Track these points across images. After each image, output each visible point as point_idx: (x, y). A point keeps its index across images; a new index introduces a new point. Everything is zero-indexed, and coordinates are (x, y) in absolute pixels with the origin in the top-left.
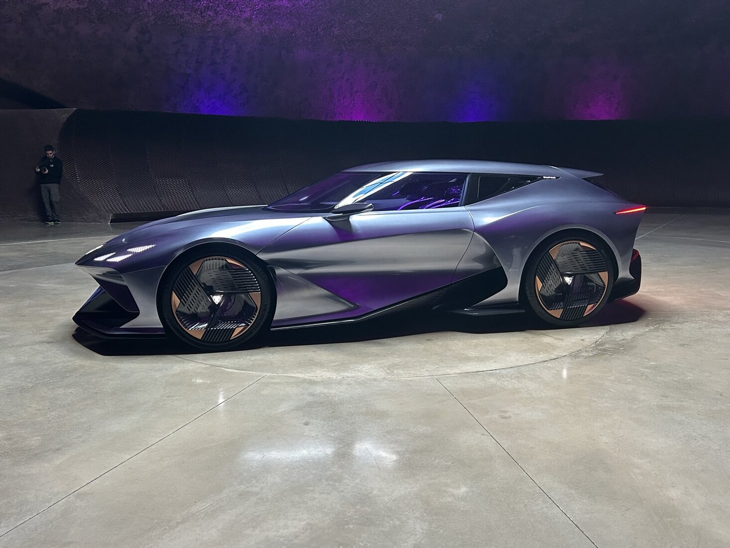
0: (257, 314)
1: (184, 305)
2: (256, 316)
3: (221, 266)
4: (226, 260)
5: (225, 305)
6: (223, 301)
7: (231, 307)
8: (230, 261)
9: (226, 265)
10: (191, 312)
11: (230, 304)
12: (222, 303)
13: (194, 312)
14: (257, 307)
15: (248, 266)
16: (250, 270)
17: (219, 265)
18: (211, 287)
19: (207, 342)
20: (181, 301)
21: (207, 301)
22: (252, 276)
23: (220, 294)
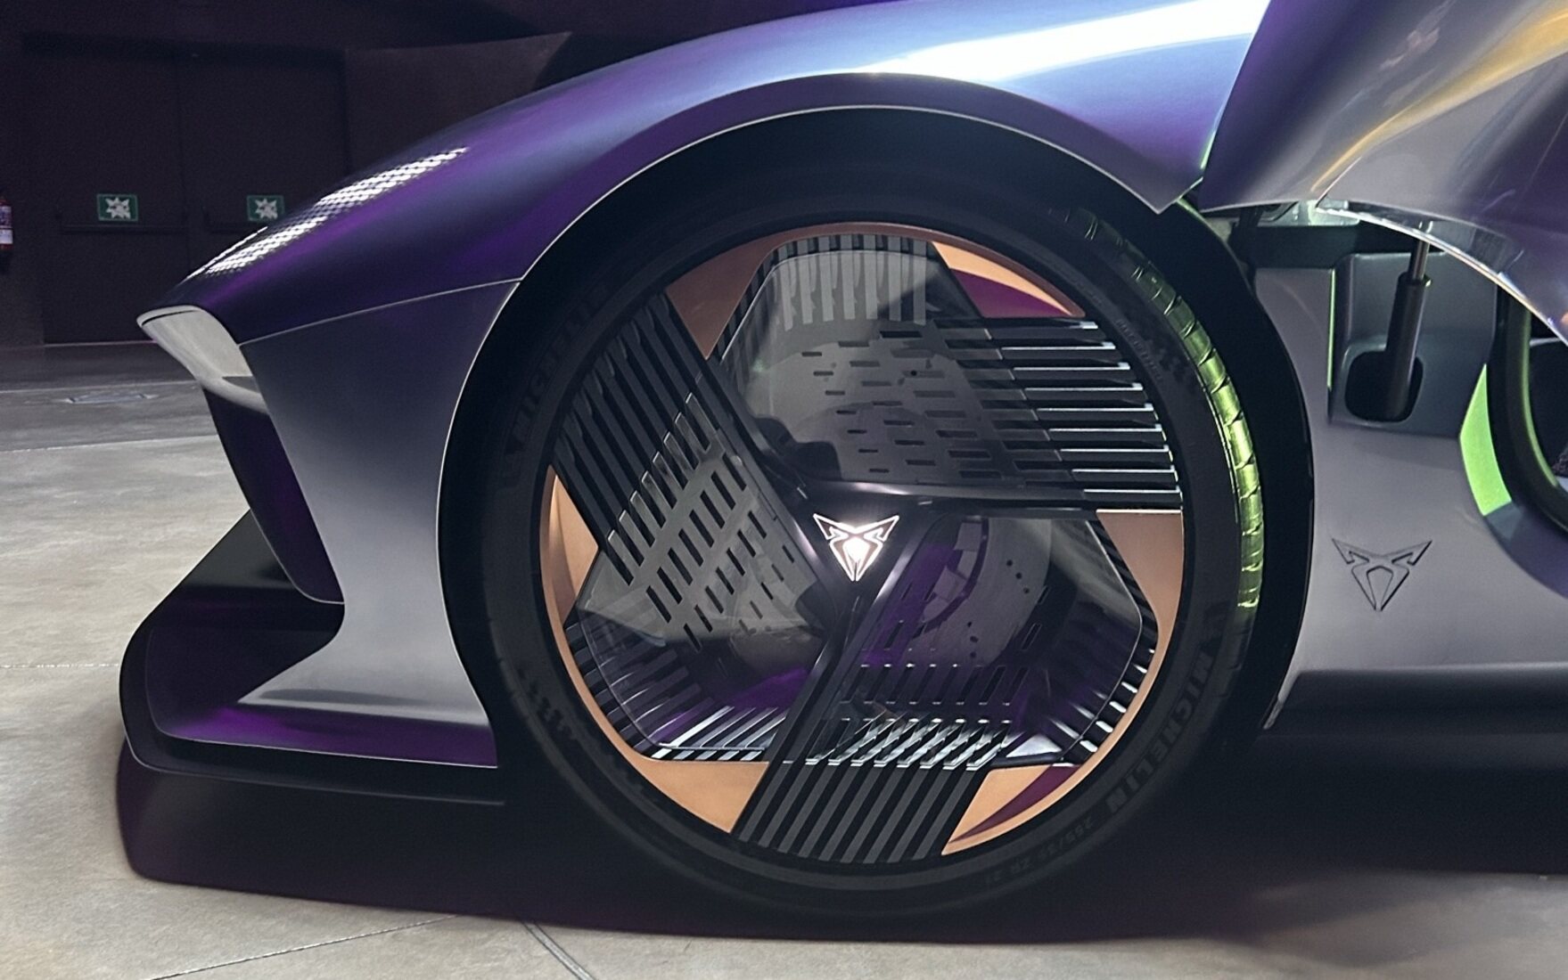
0: (1150, 675)
1: (628, 578)
2: (1141, 695)
3: (894, 294)
4: (935, 258)
5: (916, 587)
6: (903, 561)
7: (954, 605)
8: (960, 260)
9: (932, 290)
10: (674, 630)
11: (946, 584)
12: (892, 578)
13: (698, 628)
14: (1151, 624)
15: (1099, 299)
16: (1107, 332)
17: (883, 289)
18: (819, 458)
19: (770, 855)
20: (603, 545)
21: (792, 553)
22: (1126, 379)
23: (883, 505)
